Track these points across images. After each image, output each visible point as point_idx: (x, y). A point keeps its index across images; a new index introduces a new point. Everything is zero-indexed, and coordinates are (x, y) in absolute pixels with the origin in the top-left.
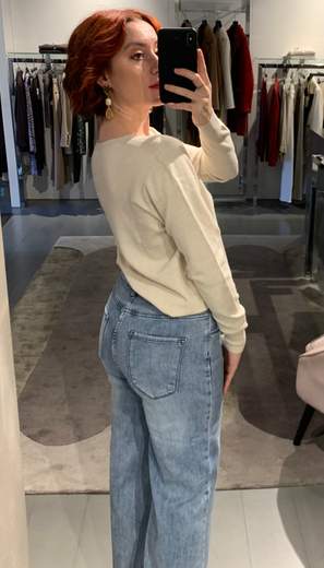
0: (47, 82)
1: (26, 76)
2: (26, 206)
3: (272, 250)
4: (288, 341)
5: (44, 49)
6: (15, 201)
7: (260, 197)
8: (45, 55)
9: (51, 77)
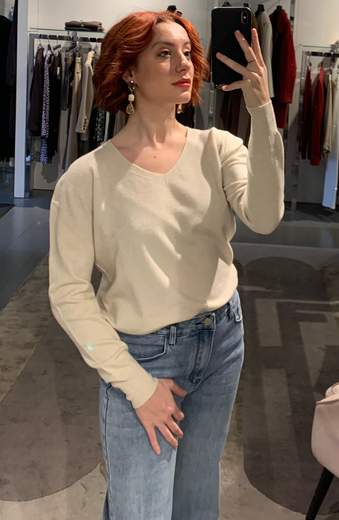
0: (70, 62)
1: (47, 53)
2: (31, 196)
3: (307, 266)
4: (313, 382)
5: (70, 26)
6: (19, 190)
7: (300, 201)
8: (71, 32)
9: (74, 56)
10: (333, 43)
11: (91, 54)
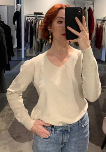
0: (35, 23)
1: (29, 21)
2: (26, 58)
5: (35, 13)
6: (23, 57)
8: (35, 15)
9: (36, 21)
10: (104, 17)
11: (41, 21)
